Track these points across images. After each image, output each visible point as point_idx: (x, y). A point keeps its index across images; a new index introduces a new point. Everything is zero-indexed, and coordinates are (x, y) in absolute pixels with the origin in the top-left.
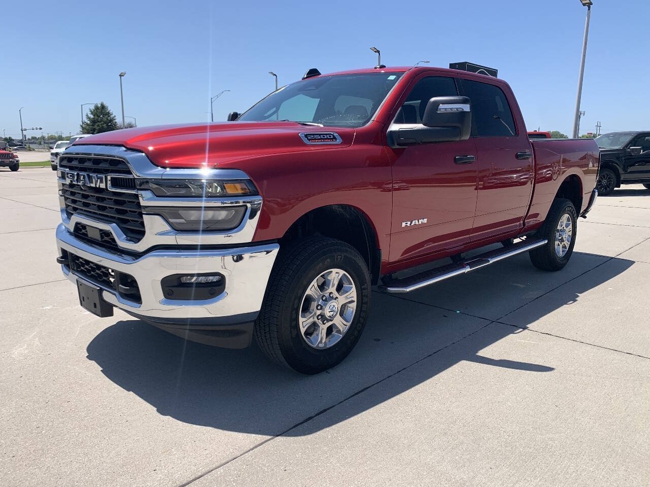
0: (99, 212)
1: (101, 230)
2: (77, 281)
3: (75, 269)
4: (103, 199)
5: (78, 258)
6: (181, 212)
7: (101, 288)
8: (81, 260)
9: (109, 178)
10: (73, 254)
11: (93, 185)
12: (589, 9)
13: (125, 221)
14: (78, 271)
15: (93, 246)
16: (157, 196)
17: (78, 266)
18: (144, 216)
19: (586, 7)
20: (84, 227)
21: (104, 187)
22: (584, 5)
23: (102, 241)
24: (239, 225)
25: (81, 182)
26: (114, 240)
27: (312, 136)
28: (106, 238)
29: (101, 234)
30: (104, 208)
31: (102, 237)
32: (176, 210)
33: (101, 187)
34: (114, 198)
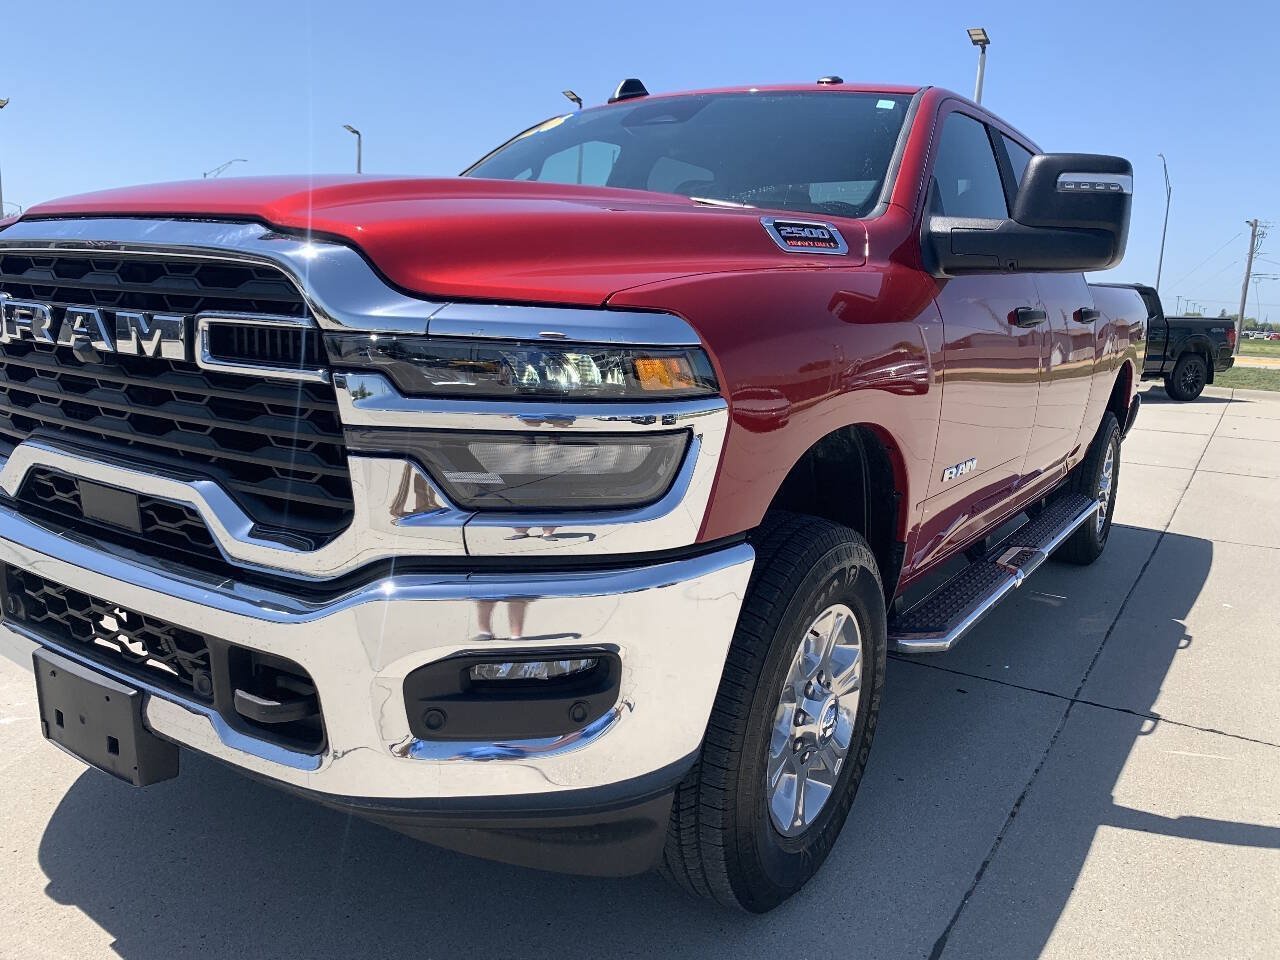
0: (133, 438)
1: (143, 498)
2: (35, 657)
3: (22, 613)
4: (159, 398)
5: (36, 581)
6: (475, 449)
7: (140, 690)
8: (47, 589)
9: (203, 324)
10: (14, 568)
11: (127, 347)
12: (983, 52)
13: (259, 474)
14: (29, 623)
15: (103, 549)
16: (406, 394)
17: (36, 608)
18: (350, 458)
19: (979, 47)
20: (67, 482)
21: (181, 356)
22: (975, 42)
23: (145, 534)
24: (667, 492)
25: (73, 338)
26: (204, 534)
27: (789, 230)
28: (164, 525)
29: (142, 511)
30: (163, 427)
31: (146, 520)
32: (459, 443)
33: (165, 355)
34: (209, 394)
